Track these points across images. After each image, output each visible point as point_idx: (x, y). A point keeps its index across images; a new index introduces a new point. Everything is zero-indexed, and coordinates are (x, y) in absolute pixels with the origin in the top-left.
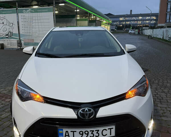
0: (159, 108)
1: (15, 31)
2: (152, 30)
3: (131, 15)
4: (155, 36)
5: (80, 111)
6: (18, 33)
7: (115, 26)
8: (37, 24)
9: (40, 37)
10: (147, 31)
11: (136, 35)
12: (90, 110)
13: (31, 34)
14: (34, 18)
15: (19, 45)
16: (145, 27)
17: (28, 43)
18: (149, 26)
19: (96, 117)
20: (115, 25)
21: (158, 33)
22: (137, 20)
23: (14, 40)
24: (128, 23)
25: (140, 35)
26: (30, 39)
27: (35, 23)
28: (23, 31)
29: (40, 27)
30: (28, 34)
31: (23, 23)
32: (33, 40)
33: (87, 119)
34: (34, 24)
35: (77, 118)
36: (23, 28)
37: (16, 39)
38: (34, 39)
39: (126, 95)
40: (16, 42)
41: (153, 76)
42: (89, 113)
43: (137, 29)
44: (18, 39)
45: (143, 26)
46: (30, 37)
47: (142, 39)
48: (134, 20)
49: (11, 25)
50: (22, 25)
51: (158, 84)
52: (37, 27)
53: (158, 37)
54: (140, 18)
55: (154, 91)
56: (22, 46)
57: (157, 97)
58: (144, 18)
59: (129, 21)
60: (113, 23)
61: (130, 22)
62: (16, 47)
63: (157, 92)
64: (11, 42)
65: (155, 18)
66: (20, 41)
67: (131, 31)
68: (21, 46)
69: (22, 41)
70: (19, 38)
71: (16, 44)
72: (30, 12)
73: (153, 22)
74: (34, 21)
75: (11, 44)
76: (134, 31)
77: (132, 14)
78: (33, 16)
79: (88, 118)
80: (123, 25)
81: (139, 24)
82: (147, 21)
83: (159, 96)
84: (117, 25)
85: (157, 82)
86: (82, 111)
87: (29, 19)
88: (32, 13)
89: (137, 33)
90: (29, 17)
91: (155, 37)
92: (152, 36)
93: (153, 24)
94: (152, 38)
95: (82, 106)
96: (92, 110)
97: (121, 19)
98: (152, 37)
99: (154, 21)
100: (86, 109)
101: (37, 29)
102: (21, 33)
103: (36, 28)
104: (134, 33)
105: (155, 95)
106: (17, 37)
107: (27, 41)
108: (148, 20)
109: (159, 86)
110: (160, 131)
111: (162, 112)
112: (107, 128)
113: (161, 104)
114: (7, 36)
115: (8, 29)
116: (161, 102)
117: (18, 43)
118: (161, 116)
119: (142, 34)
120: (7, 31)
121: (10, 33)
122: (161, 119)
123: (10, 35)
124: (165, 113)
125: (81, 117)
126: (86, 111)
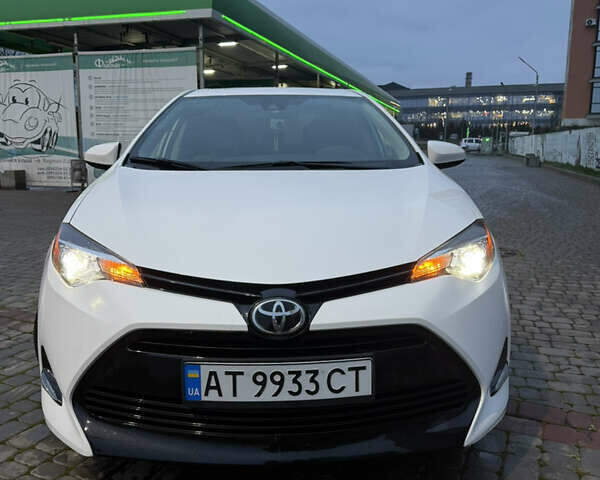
0: (543, 359)
1: (67, 130)
2: (539, 138)
3: (469, 91)
4: (550, 158)
5: (258, 307)
6: (75, 135)
7: (412, 126)
8: (141, 106)
10: (524, 142)
11: (484, 155)
12: (288, 306)
13: (117, 139)
14: (132, 86)
15: (79, 177)
16: (519, 131)
18: (533, 126)
19: (311, 329)
20: (412, 123)
21: (561, 147)
22: (490, 108)
23: (61, 157)
24: (459, 115)
25: (500, 155)
27: (136, 101)
28: (93, 129)
30: (109, 139)
31: (93, 102)
33: (279, 333)
34: (131, 106)
35: (246, 329)
36: (94, 119)
37: (69, 154)
39: (414, 270)
40: (69, 166)
41: (532, 270)
42: (287, 317)
43: (489, 136)
44: (74, 155)
45: (511, 128)
47: (505, 168)
48: (481, 108)
49: (54, 107)
50: (91, 108)
51: (548, 293)
53: (559, 161)
54: (501, 99)
55: (532, 313)
56: (89, 179)
57: (540, 327)
58: (515, 100)
59: (461, 111)
60: (406, 117)
61: (466, 113)
62: (66, 182)
63: (539, 313)
64: (52, 166)
65: (551, 100)
67: (469, 141)
68: (83, 180)
70: (76, 152)
71: (68, 172)
72: (117, 65)
73: (548, 113)
74: (131, 96)
75: (50, 172)
76: (477, 141)
77: (473, 85)
78: (128, 78)
79: (283, 330)
80: (439, 122)
81: (495, 121)
82: (524, 112)
83: (548, 325)
84: (420, 123)
85: (542, 285)
86: (264, 307)
87: (116, 89)
88: (126, 67)
89: (488, 149)
90: (113, 82)
91: (551, 163)
92: (539, 157)
93: (544, 120)
94: (540, 163)
96: (298, 307)
97: (434, 102)
98: (542, 160)
99: (551, 112)
100: (279, 302)
102: (86, 135)
104: (479, 150)
105: (534, 321)
106: (73, 149)
108: (528, 106)
109: (549, 297)
110: (540, 421)
111: (552, 368)
112: (344, 366)
113: (552, 347)
114: (38, 147)
115: (41, 123)
116: (550, 341)
117: (74, 170)
118: (547, 381)
119: (507, 152)
120: (39, 129)
121: (48, 135)
122: (546, 386)
123: (47, 143)
124: (561, 371)
125: (259, 327)
126: (279, 309)
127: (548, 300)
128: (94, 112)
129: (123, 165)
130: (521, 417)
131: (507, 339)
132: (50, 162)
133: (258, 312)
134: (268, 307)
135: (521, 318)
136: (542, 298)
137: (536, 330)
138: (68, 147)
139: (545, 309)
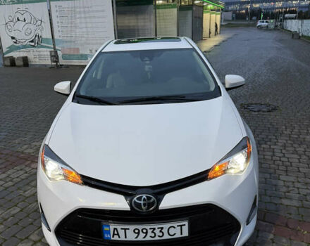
0: (281, 183)
1: (46, 34)
2: (300, 22)
4: (305, 34)
5: (135, 199)
6: (51, 37)
7: (231, 13)
8: (83, 20)
9: (89, 44)
10: (292, 23)
11: (270, 30)
12: (149, 198)
13: (73, 39)
14: (78, 10)
15: (55, 60)
16: (290, 14)
17: (69, 55)
18: (298, 10)
19: (159, 209)
20: (231, 11)
22: (274, 1)
23: (45, 49)
24: (257, 6)
25: (278, 30)
26: (72, 47)
27: (80, 18)
28: (60, 34)
29: (89, 25)
30: (69, 39)
31: (59, 19)
32: (78, 49)
33: (145, 211)
34: (78, 21)
35: (129, 209)
36: (60, 28)
37: (48, 47)
38: (80, 48)
39: (209, 173)
40: (49, 54)
41: (284, 121)
42: (148, 203)
43: (273, 19)
44: (51, 48)
45: (286, 12)
46: (73, 43)
47: (281, 41)
49: (39, 23)
50: (58, 22)
51: (290, 137)
52: (84, 25)
55: (280, 151)
56: (60, 61)
57: (283, 162)
59: (259, 3)
60: (228, 8)
61: (261, 4)
62: (48, 62)
63: (284, 151)
64: (41, 54)
66: (56, 52)
67: (262, 22)
68: (57, 62)
69: (58, 52)
70: (52, 46)
71: (49, 57)
74: (78, 16)
75: (40, 57)
76: (266, 22)
78: (76, 6)
79: (147, 210)
80: (247, 10)
81: (277, 8)
82: (294, 2)
83: (287, 160)
84: (235, 11)
85: (288, 132)
86: (137, 199)
87: (70, 12)
89: (272, 27)
90: (68, 8)
91: (306, 36)
92: (299, 33)
93: (305, 7)
94: (300, 37)
95: (138, 191)
96: (153, 198)
98: (301, 35)
100: (144, 196)
101: (84, 30)
102: (56, 37)
103: (81, 28)
104: (267, 27)
105: (280, 157)
106: (50, 44)
107: (67, 52)
109: (290, 140)
110: (274, 224)
111: (284, 189)
112: (175, 224)
113: (287, 175)
114: (33, 44)
115: (33, 31)
116: (287, 171)
117: (52, 56)
118: (281, 198)
119: (283, 28)
120: (32, 35)
121: (37, 38)
122: (280, 202)
123: (37, 42)
124: (288, 192)
125: (136, 208)
126: (144, 200)
127: (289, 142)
128: (59, 24)
129: (73, 101)
130: (265, 221)
131: (256, 196)
132: (39, 52)
133: (135, 202)
134: (139, 199)
135: (274, 155)
136: (287, 140)
137: (281, 163)
138: (48, 43)
139: (287, 149)
